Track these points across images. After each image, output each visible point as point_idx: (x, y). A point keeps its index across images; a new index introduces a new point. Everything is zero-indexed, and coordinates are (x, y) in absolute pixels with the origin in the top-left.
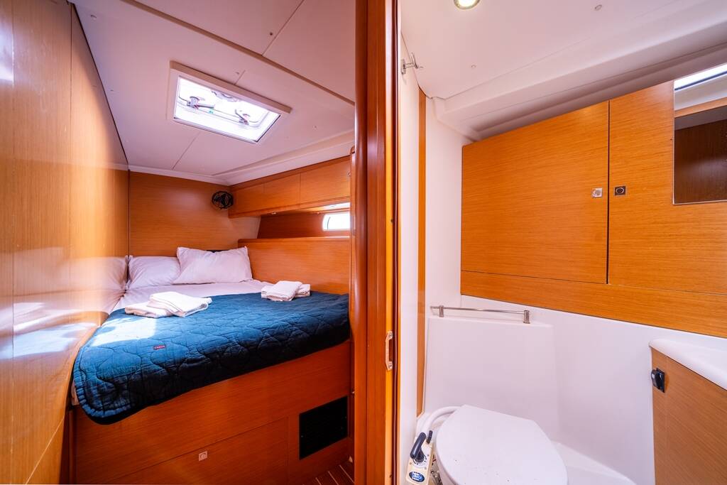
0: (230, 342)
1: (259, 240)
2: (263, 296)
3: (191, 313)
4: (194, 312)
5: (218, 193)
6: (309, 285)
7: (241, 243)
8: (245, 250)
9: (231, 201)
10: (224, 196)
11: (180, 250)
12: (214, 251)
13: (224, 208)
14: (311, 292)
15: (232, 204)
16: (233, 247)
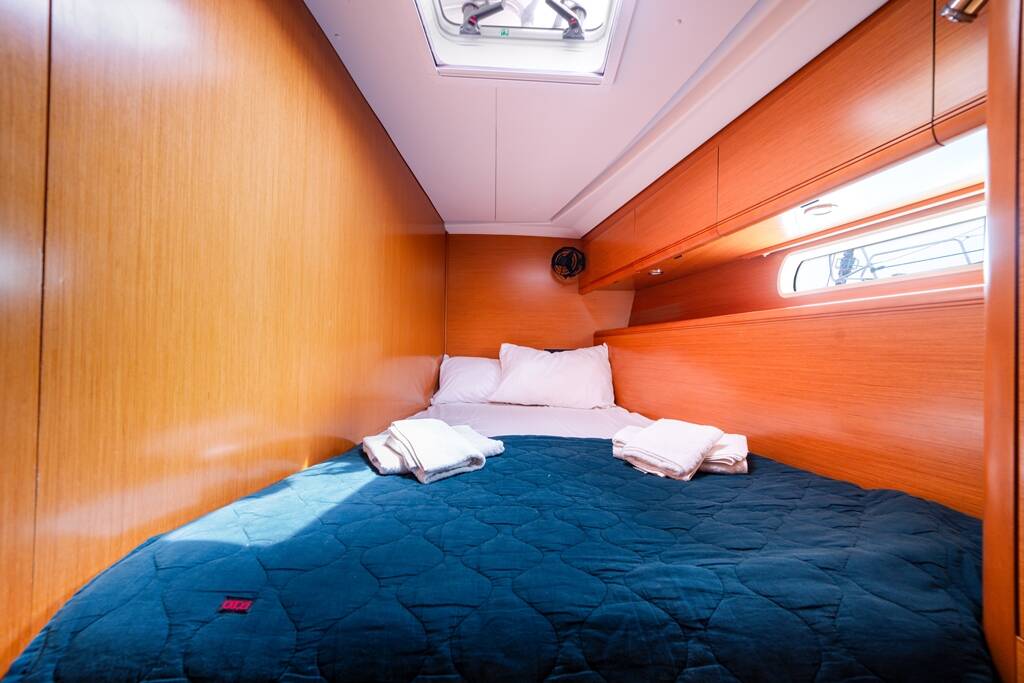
0: (430, 650)
1: (632, 329)
2: (617, 451)
3: (445, 475)
4: (452, 473)
5: (561, 251)
6: (743, 439)
7: (598, 339)
8: (603, 350)
9: (583, 262)
10: (569, 257)
11: (505, 348)
12: (552, 351)
13: (570, 275)
14: (750, 458)
15: (583, 269)
16: (585, 345)
